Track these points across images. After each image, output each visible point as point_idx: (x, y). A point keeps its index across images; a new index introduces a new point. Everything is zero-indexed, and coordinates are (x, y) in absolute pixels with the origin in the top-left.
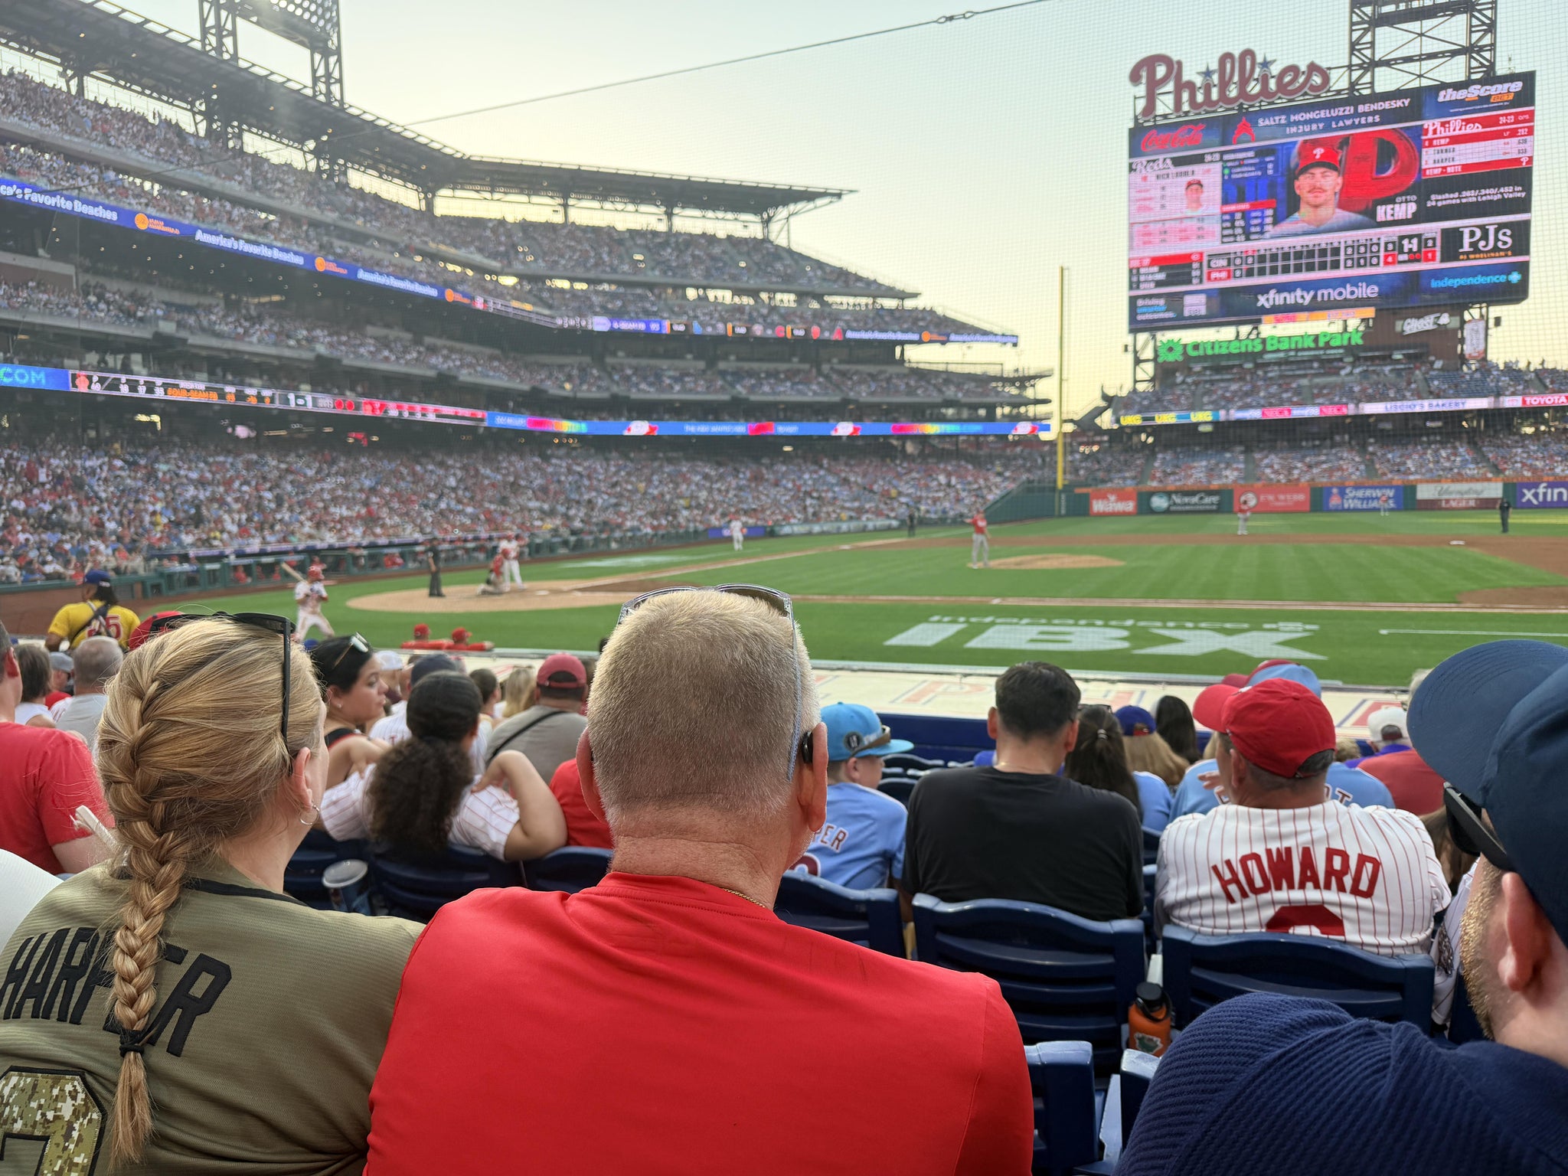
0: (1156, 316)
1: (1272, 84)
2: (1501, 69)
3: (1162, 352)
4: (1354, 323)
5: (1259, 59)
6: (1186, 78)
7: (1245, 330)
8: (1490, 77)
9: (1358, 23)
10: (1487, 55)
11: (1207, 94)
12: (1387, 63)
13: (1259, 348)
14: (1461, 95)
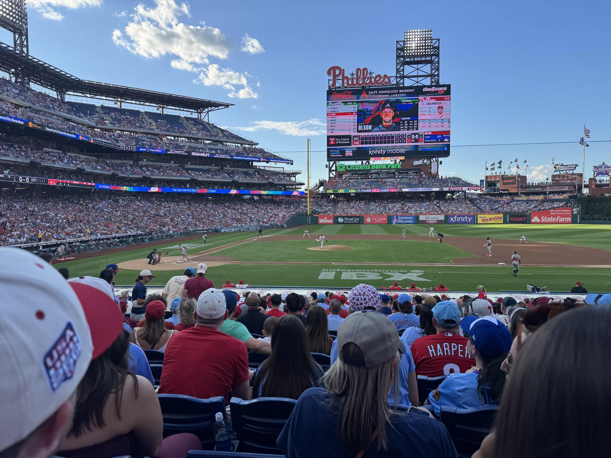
0: (336, 156)
1: (373, 80)
2: (441, 83)
3: (338, 168)
4: (398, 161)
5: (369, 72)
6: (345, 76)
7: (364, 162)
8: (438, 85)
9: (399, 63)
10: (437, 77)
11: (353, 81)
12: (408, 77)
13: (369, 168)
14: (429, 90)
